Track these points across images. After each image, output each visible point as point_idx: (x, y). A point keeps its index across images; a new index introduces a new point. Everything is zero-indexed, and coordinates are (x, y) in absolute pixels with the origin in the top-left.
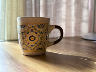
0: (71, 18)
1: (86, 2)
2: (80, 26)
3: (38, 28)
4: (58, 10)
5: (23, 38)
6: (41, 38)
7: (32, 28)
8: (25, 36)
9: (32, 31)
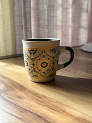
0: (68, 24)
1: (86, 3)
2: (78, 34)
3: (50, 53)
4: (52, 15)
5: (34, 65)
6: (53, 63)
7: (44, 54)
8: (37, 63)
9: (44, 57)
